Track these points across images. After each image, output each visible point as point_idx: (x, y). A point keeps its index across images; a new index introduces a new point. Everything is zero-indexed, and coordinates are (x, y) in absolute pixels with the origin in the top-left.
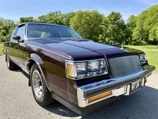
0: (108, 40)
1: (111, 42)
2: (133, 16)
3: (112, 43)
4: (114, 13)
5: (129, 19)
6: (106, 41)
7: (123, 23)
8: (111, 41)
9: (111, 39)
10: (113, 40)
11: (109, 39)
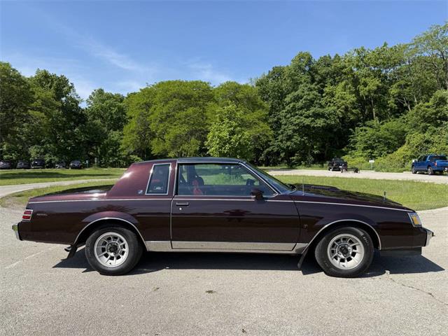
0: (37, 153)
1: (47, 159)
2: (101, 92)
3: (53, 162)
4: (48, 77)
5: (91, 98)
6: (30, 156)
7: (77, 105)
8: (47, 155)
9: (46, 152)
10: (55, 155)
11: (42, 150)
